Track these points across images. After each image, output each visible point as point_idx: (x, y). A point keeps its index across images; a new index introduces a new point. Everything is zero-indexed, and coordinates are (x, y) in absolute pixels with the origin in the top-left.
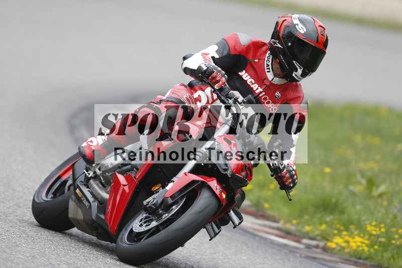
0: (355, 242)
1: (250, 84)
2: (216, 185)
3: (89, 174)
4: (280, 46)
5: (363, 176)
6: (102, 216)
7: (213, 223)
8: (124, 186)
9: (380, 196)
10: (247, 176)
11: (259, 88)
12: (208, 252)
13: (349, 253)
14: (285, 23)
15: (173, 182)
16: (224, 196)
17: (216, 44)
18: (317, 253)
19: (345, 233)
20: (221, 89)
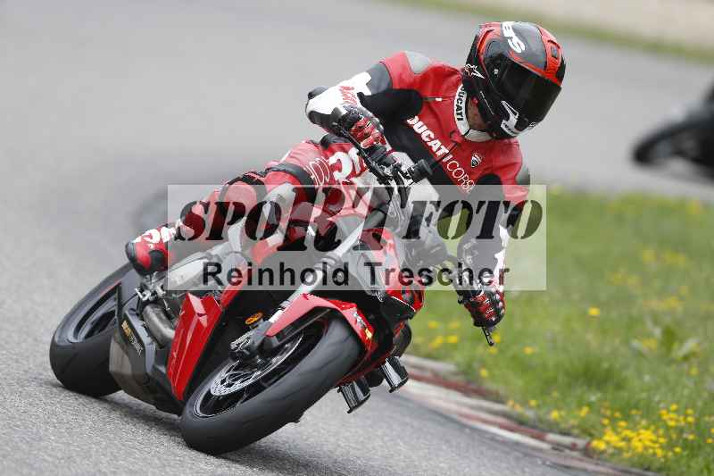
0: (640, 440)
1: (426, 139)
2: (355, 314)
3: (144, 296)
4: (480, 75)
5: (656, 322)
6: (163, 369)
7: (355, 383)
8: (200, 315)
9: (686, 358)
10: (412, 301)
11: (442, 147)
12: (379, 453)
13: (630, 459)
14: (490, 36)
15: (283, 308)
16: (369, 335)
17: (367, 72)
18: (573, 458)
19: (623, 424)
20: (372, 150)
